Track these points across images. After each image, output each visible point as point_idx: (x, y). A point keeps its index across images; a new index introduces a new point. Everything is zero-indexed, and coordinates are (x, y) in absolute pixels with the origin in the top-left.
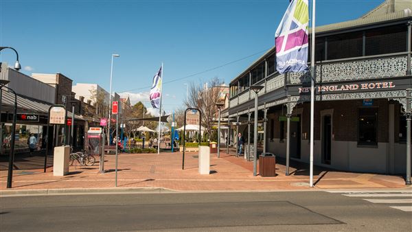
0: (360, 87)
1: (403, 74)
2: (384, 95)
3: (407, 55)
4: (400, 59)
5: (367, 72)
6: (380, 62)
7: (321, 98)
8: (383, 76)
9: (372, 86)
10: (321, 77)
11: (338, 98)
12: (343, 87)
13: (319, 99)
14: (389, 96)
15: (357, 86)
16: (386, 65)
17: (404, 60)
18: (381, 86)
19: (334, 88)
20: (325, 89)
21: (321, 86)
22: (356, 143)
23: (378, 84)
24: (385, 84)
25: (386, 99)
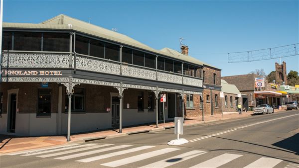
0: (39, 73)
1: (67, 67)
2: (55, 80)
3: (69, 54)
4: (65, 56)
5: (44, 62)
6: (53, 57)
7: (8, 80)
8: (55, 67)
9: (47, 73)
10: (8, 63)
11: (22, 81)
12: (26, 72)
13: (6, 81)
14: (59, 81)
15: (37, 72)
16: (57, 59)
17: (68, 57)
18: (53, 73)
19: (19, 72)
20: (11, 72)
21: (8, 70)
22: (36, 114)
23: (51, 72)
24: (56, 73)
25: (56, 83)
